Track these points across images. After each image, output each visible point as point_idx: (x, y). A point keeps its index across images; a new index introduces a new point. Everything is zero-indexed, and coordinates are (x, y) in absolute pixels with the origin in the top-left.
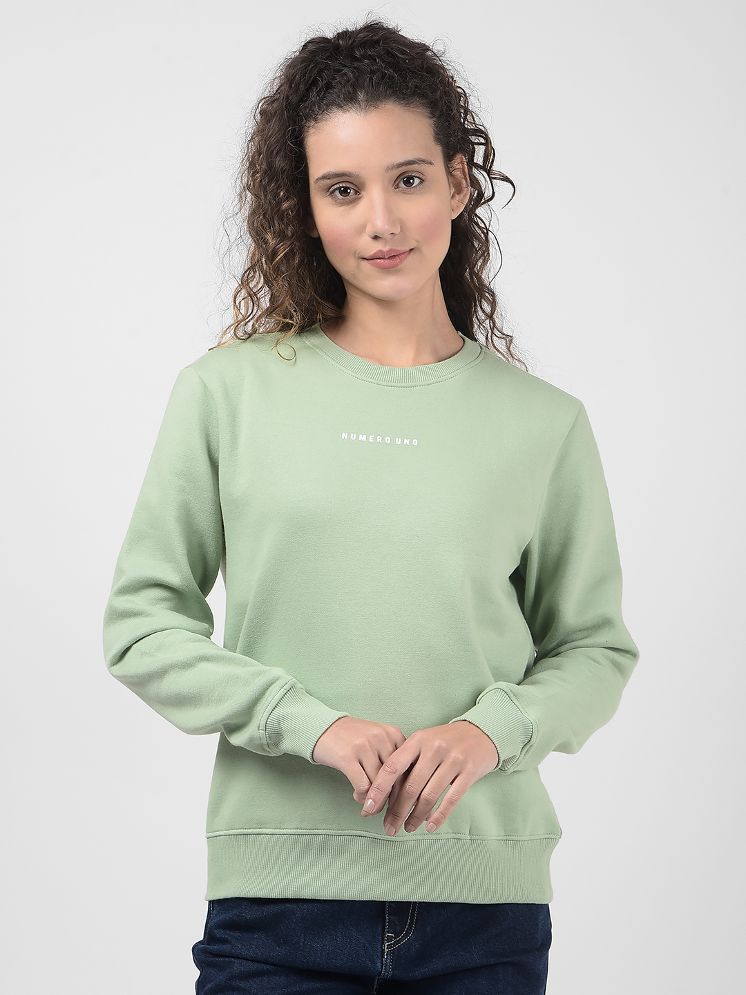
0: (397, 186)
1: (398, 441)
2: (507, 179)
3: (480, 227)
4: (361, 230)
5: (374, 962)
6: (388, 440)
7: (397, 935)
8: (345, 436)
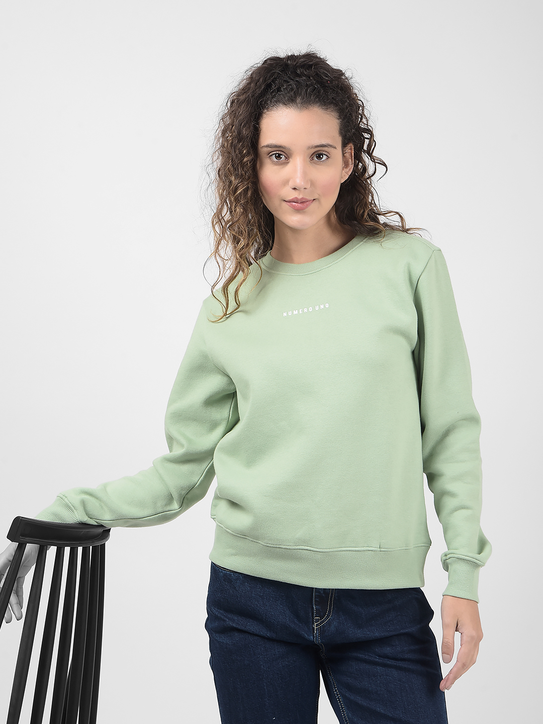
0: (312, 159)
4: (286, 182)
5: (308, 635)
7: (321, 618)
8: (285, 314)
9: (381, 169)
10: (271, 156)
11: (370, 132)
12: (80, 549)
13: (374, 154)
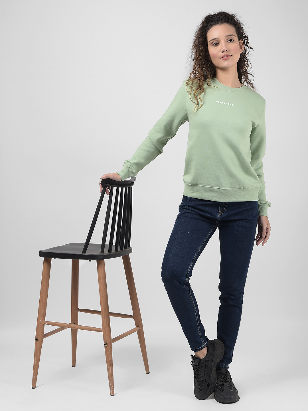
0: (228, 42)
1: (229, 104)
2: (252, 48)
3: (246, 58)
4: (220, 51)
5: (216, 217)
6: (226, 104)
7: (222, 212)
8: (217, 102)
9: (251, 50)
10: (213, 44)
11: (247, 37)
12: (124, 188)
13: (248, 45)
